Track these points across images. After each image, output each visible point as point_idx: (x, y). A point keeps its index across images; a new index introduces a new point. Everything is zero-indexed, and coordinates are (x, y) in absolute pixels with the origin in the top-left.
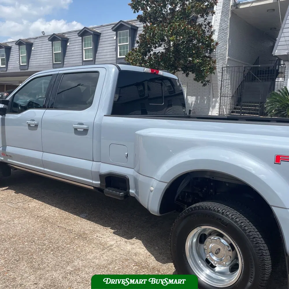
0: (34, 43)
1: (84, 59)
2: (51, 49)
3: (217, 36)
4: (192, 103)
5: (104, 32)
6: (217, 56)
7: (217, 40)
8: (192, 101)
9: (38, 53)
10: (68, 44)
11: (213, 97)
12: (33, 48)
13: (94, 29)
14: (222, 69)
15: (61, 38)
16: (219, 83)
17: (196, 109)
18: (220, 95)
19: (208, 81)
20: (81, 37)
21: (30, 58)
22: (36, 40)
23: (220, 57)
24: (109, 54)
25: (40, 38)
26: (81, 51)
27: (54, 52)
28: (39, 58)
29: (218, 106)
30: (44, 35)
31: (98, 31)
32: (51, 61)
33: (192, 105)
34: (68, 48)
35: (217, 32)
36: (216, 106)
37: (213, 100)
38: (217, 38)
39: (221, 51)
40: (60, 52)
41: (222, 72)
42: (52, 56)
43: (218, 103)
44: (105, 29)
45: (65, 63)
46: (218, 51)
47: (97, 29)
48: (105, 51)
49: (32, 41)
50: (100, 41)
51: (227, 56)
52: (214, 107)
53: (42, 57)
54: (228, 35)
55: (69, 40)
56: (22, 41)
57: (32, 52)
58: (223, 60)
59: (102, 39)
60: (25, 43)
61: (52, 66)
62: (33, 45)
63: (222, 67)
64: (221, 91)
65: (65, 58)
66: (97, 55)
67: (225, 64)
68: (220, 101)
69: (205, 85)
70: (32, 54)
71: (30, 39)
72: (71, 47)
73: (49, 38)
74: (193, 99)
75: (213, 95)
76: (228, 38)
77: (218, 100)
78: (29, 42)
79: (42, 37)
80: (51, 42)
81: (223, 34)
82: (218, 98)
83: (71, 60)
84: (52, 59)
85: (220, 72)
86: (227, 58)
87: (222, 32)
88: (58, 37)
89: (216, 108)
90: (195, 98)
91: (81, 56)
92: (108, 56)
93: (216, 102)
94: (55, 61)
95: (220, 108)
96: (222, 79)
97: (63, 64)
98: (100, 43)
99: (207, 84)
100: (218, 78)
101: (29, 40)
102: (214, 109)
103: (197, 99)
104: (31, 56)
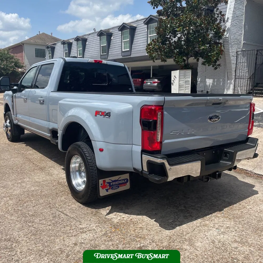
0: (88, 39)
1: (123, 50)
2: (99, 43)
3: (230, 23)
4: (209, 85)
5: (139, 26)
6: (230, 42)
7: (230, 26)
8: (210, 84)
9: (91, 47)
10: (112, 38)
11: (228, 80)
12: (87, 43)
13: (131, 24)
14: (237, 53)
15: (106, 33)
16: (234, 66)
17: (212, 90)
18: (234, 77)
19: (219, 65)
20: (121, 32)
21: (85, 51)
22: (89, 36)
23: (233, 42)
24: (142, 44)
25: (92, 34)
26: (121, 43)
27: (101, 45)
28: (91, 50)
29: (232, 88)
30: (95, 31)
31: (134, 25)
32: (100, 53)
33: (209, 86)
34: (112, 41)
35: (230, 19)
36: (231, 88)
37: (228, 81)
38: (230, 25)
39: (234, 36)
40: (106, 45)
41: (237, 56)
42: (99, 49)
43: (232, 85)
44: (139, 23)
45: (109, 54)
46: (232, 37)
47: (133, 23)
48: (139, 42)
49: (86, 37)
50: (136, 33)
51: (242, 41)
52: (228, 88)
53: (93, 50)
54: (244, 21)
55: (113, 34)
56: (79, 38)
57: (87, 46)
58: (237, 45)
59: (137, 32)
60: (81, 39)
61: (100, 57)
62: (88, 40)
63: (237, 52)
64: (235, 74)
65: (110, 50)
66: (133, 46)
67: (240, 48)
68: (235, 83)
69: (216, 68)
70: (86, 48)
71: (86, 35)
72: (114, 41)
73: (98, 34)
74: (210, 82)
75: (228, 77)
76: (243, 24)
77: (232, 81)
78: (85, 38)
79: (94, 33)
80: (99, 37)
81: (237, 21)
82: (233, 80)
83: (113, 51)
84: (99, 51)
85: (234, 56)
86: (242, 42)
87: (236, 19)
88: (104, 33)
89: (230, 89)
90: (212, 80)
91: (121, 47)
92: (141, 47)
93: (231, 83)
94: (102, 53)
95: (234, 90)
96: (236, 62)
97: (108, 55)
98: (135, 36)
99: (218, 68)
100: (232, 61)
101: (84, 36)
102: (229, 90)
103: (214, 81)
104: (86, 50)
